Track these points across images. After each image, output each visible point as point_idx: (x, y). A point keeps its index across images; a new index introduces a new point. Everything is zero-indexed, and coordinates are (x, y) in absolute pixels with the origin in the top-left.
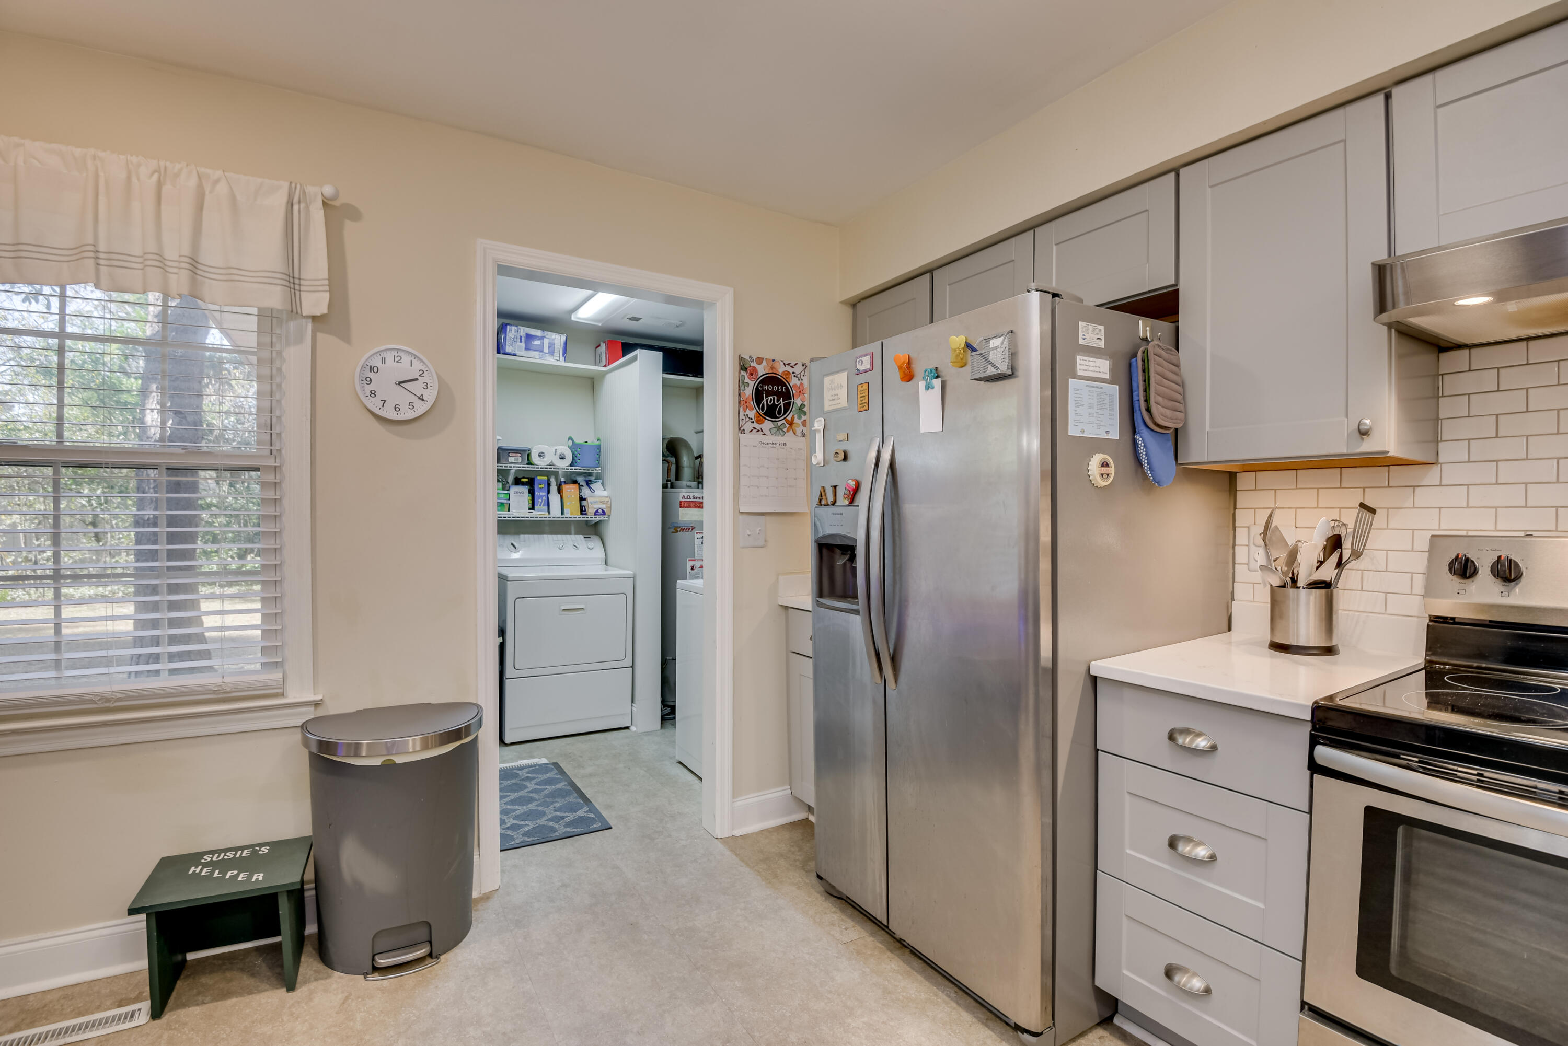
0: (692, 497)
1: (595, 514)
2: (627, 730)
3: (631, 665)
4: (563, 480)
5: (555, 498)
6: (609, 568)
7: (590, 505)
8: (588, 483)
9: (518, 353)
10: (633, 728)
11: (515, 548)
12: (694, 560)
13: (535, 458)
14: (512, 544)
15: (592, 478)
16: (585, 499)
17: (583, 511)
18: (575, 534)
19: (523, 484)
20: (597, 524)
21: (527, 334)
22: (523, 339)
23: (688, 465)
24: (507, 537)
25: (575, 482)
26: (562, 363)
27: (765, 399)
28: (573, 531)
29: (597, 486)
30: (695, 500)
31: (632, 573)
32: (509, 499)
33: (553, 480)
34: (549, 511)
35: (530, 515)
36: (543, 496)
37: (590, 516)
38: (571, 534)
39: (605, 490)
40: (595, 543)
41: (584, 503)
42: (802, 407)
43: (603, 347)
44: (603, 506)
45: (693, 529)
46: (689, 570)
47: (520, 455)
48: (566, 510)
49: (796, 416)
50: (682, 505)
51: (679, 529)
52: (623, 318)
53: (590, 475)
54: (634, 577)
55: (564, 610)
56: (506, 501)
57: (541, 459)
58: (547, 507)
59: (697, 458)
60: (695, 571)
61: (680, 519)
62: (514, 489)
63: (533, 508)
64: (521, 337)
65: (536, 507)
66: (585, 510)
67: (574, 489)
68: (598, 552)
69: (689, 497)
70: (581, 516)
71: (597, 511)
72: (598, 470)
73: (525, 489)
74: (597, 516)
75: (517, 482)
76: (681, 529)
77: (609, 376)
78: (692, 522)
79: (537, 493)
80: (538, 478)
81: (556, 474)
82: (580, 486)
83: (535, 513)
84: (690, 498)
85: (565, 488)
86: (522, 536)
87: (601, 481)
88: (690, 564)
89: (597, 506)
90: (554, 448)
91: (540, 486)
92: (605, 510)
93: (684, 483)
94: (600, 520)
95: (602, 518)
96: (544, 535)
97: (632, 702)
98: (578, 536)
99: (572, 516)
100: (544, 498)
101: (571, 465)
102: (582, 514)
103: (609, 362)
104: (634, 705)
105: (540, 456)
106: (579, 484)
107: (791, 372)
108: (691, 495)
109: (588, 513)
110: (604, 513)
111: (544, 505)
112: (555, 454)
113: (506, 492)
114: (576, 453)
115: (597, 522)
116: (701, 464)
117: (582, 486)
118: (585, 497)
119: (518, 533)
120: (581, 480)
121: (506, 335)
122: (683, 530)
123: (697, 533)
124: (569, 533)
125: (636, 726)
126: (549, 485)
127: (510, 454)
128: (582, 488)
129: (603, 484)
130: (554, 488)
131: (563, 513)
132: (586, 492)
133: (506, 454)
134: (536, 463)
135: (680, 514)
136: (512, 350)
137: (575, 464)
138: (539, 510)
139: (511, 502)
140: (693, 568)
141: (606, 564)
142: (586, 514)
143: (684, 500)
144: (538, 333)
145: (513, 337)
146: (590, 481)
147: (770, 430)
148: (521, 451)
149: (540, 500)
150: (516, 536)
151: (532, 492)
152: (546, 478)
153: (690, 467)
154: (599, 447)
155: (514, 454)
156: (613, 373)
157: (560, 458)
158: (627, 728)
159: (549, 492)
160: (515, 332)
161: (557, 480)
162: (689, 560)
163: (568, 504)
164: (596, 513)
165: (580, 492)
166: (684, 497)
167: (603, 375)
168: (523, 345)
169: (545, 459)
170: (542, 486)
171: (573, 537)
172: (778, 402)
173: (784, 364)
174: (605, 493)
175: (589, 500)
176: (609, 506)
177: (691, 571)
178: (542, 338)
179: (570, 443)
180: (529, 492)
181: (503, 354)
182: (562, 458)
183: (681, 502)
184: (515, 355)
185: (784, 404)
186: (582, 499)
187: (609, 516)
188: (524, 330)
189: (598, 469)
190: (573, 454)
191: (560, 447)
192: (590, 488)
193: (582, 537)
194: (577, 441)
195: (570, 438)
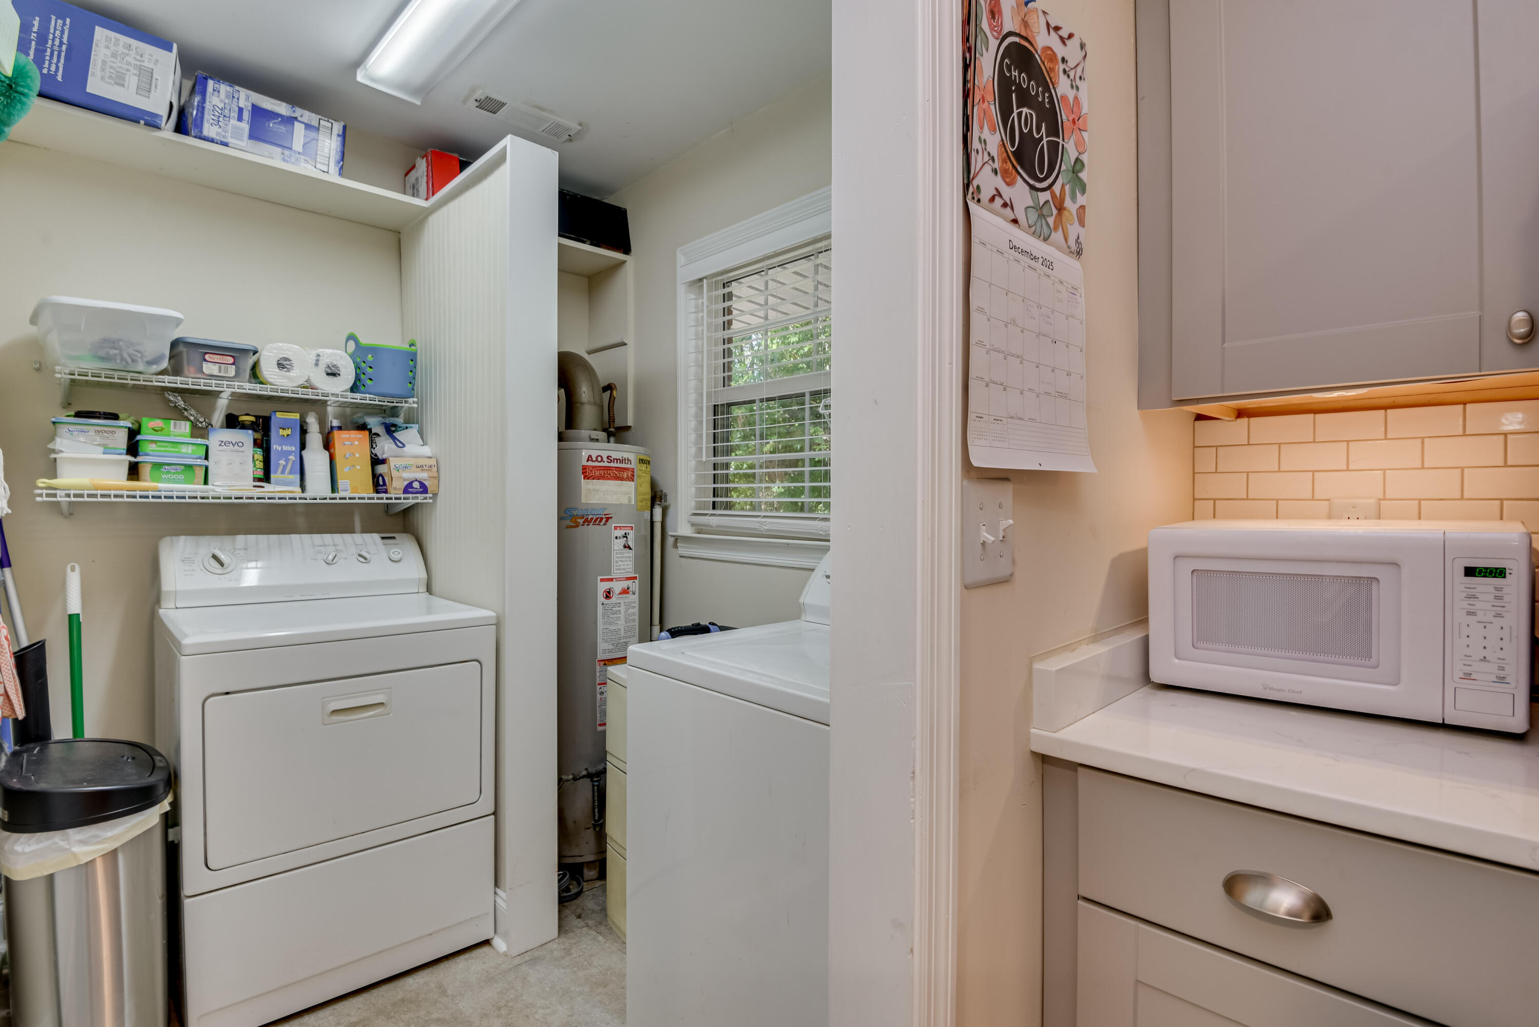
0: (605, 459)
1: (406, 491)
2: (485, 949)
3: (492, 811)
4: (336, 423)
5: (316, 459)
6: (436, 601)
7: (394, 473)
8: (391, 430)
9: (230, 140)
10: (500, 944)
11: (222, 564)
12: (611, 580)
13: (268, 370)
14: (215, 557)
15: (399, 421)
16: (383, 461)
17: (378, 484)
18: (363, 532)
19: (243, 426)
20: (408, 512)
21: (254, 106)
22: (246, 115)
23: (592, 400)
24: (204, 540)
25: (363, 427)
26: (334, 177)
27: (1016, 112)
28: (358, 525)
29: (409, 436)
30: (612, 465)
31: (493, 614)
32: (206, 458)
33: (312, 421)
34: (303, 487)
35: (257, 492)
36: (290, 453)
37: (395, 493)
38: (352, 531)
39: (425, 443)
40: (405, 548)
41: (381, 469)
42: (1078, 167)
43: (422, 166)
44: (423, 475)
45: (608, 519)
46: (601, 598)
47: (231, 360)
48: (341, 483)
49: (1067, 188)
50: (587, 473)
51: (581, 521)
52: (465, 100)
53: (394, 412)
54: (498, 624)
55: (335, 712)
56: (199, 462)
57: (283, 373)
58: (298, 476)
59: (605, 389)
60: (614, 600)
61: (583, 501)
62: (220, 437)
63: (266, 478)
64: (241, 110)
65: (273, 476)
66: (384, 484)
67: (359, 440)
68: (412, 567)
69: (599, 458)
70: (375, 495)
71: (410, 485)
72: (412, 403)
73: (246, 437)
74: (411, 495)
75: (232, 422)
76: (586, 520)
77: (435, 222)
78: (605, 506)
79: (275, 447)
80: (279, 415)
81: (318, 405)
82: (373, 436)
83: (269, 489)
84: (602, 460)
85: (340, 438)
86: (240, 538)
87: (416, 426)
88: (602, 587)
89: (409, 475)
90: (315, 352)
91: (281, 432)
92: (426, 483)
93: (584, 433)
94: (417, 504)
95: (420, 498)
96: (293, 536)
97: (497, 884)
98: (367, 536)
99: (357, 495)
100: (292, 457)
101: (354, 389)
102: (377, 492)
103: (434, 188)
104: (498, 891)
105: (280, 365)
106: (370, 430)
107: (1060, 58)
108: (605, 454)
109: (390, 489)
110: (424, 489)
111: (291, 473)
112: (317, 365)
113: (199, 441)
114: (363, 365)
115: (409, 508)
116: (612, 399)
117: (377, 435)
118: (384, 456)
119: (233, 532)
120: (374, 422)
121: (203, 100)
122: (587, 522)
123: (616, 528)
124: (349, 529)
125: (505, 937)
126: (304, 431)
127: (207, 357)
128: (377, 439)
129: (421, 433)
130: (315, 438)
131: (334, 488)
132: (385, 446)
133: (195, 355)
134: (270, 380)
135: (583, 493)
136: (218, 134)
137: (362, 388)
138: (279, 483)
139: (211, 463)
140: (608, 594)
141: (429, 590)
142: (386, 492)
143: (590, 463)
144: (282, 108)
145: (221, 105)
146: (395, 425)
147: (1027, 208)
148: (237, 353)
149: (282, 462)
150: (227, 539)
151: (263, 445)
152: (296, 416)
153: (595, 404)
154: (413, 357)
155: (217, 358)
156: (444, 210)
157: (328, 374)
158: (487, 942)
159: (303, 446)
160: (227, 97)
161: (322, 421)
162: (602, 580)
163: (346, 470)
164: (408, 489)
165: (372, 447)
166: (590, 458)
167: (423, 216)
168: (245, 126)
169: (292, 374)
170: (289, 432)
171: (358, 537)
172: (1038, 133)
173: (1048, 24)
174: (427, 450)
175: (393, 462)
176: (435, 475)
177: (606, 601)
178: (291, 120)
179: (352, 345)
180: (256, 443)
181: (195, 137)
182: (333, 373)
183: (584, 468)
184: (226, 144)
185: (1048, 142)
186: (376, 461)
187: (435, 495)
188: (248, 97)
189: (411, 400)
190: (357, 367)
191: (329, 351)
192: (394, 438)
193: (376, 537)
194: (364, 341)
195: (351, 337)
